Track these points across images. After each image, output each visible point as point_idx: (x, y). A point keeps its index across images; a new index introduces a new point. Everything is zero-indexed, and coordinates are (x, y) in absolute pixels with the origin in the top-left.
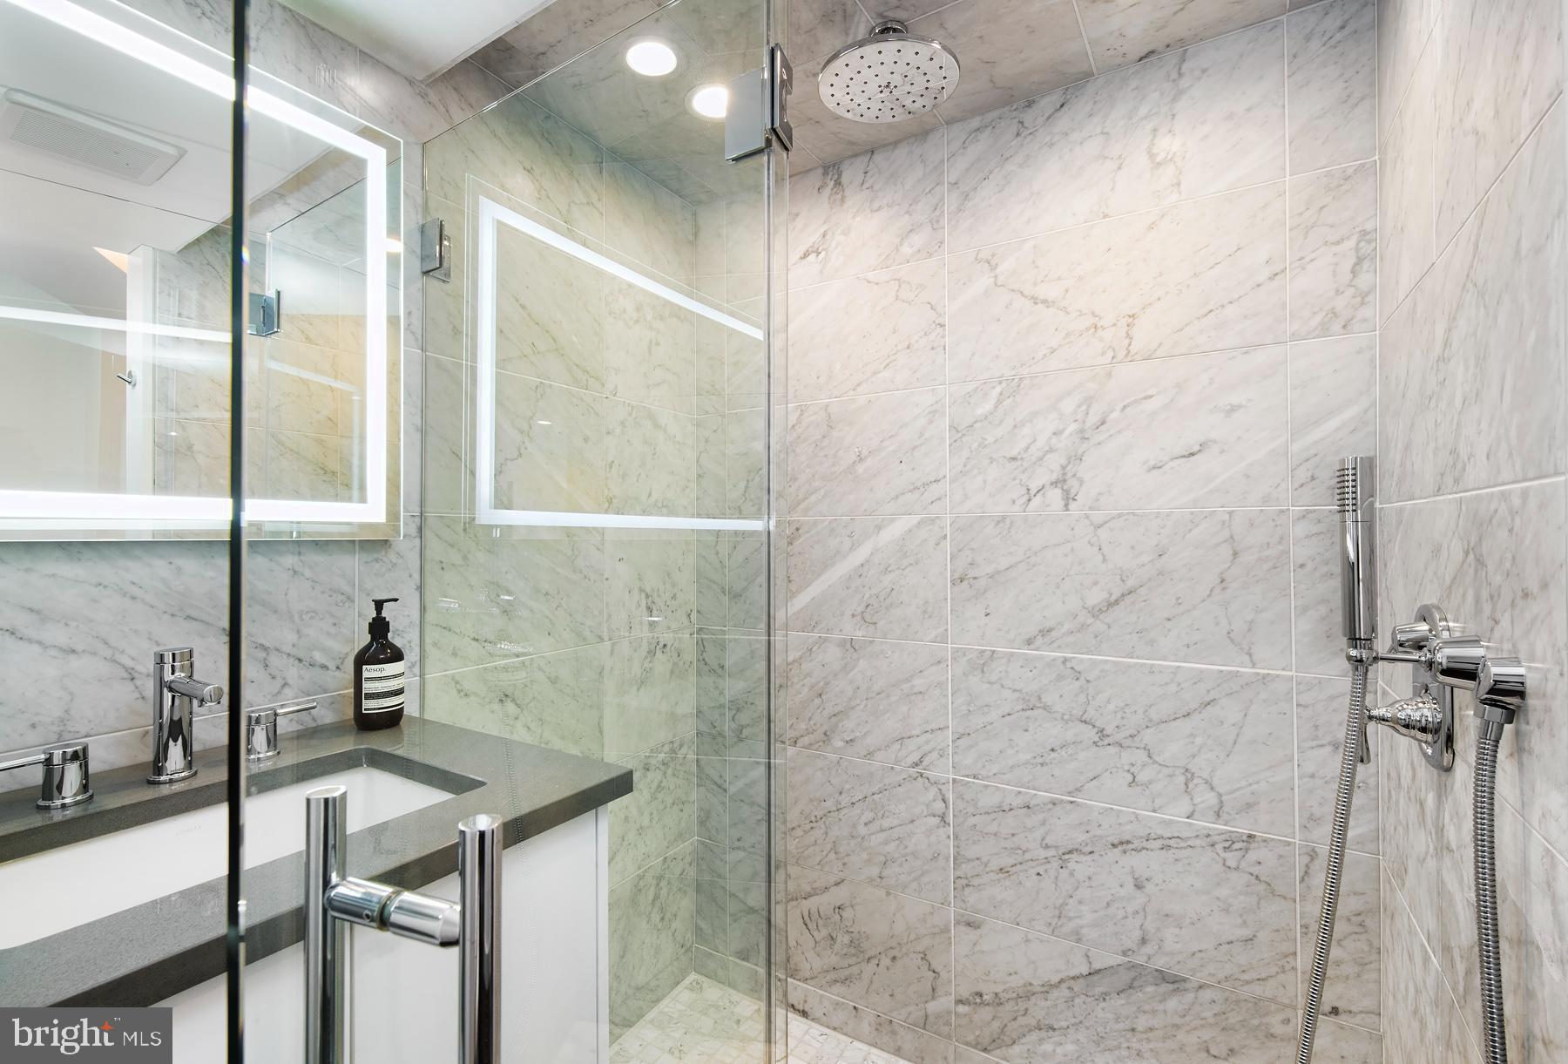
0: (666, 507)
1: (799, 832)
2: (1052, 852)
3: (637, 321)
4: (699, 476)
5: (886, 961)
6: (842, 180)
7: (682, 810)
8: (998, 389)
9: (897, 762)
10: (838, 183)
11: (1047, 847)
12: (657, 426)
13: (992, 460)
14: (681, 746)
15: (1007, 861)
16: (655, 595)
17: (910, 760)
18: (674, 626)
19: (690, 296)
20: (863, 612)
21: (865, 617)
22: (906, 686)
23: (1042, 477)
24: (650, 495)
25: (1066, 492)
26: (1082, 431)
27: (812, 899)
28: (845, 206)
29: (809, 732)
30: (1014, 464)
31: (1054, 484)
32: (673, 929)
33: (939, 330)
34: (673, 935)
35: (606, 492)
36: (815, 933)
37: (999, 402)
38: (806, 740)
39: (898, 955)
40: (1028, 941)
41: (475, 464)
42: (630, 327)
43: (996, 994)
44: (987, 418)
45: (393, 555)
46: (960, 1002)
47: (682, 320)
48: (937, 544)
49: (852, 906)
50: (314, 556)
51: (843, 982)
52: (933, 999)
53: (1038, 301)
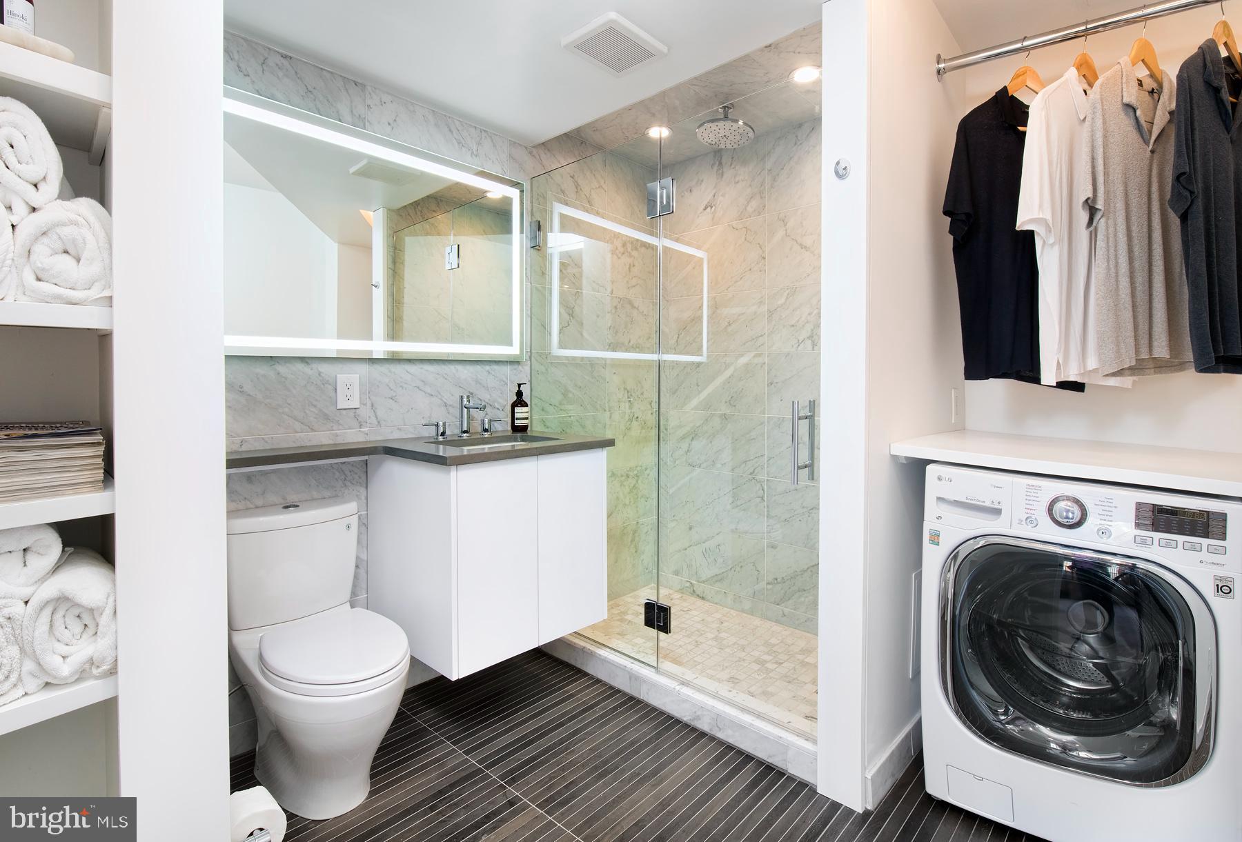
0: (639, 348)
1: (702, 510)
2: (805, 510)
5: (738, 569)
8: (787, 292)
9: (744, 473)
10: (720, 164)
11: (803, 507)
12: (633, 307)
13: (784, 326)
14: (646, 469)
15: (787, 516)
17: (749, 471)
18: (642, 408)
19: (651, 234)
20: (730, 401)
21: (731, 403)
22: (748, 436)
23: (804, 334)
24: (630, 342)
25: (813, 342)
27: (707, 543)
28: (724, 178)
29: (706, 461)
30: (793, 328)
31: (808, 338)
32: (642, 558)
33: (763, 261)
35: (607, 341)
36: (709, 559)
38: (704, 465)
39: (743, 565)
40: (795, 552)
41: (551, 330)
42: (619, 258)
43: (783, 578)
44: (782, 305)
45: (520, 367)
46: (768, 584)
47: (647, 248)
48: (762, 366)
49: (724, 544)
50: (495, 367)
51: (720, 581)
52: (758, 583)
53: (803, 247)
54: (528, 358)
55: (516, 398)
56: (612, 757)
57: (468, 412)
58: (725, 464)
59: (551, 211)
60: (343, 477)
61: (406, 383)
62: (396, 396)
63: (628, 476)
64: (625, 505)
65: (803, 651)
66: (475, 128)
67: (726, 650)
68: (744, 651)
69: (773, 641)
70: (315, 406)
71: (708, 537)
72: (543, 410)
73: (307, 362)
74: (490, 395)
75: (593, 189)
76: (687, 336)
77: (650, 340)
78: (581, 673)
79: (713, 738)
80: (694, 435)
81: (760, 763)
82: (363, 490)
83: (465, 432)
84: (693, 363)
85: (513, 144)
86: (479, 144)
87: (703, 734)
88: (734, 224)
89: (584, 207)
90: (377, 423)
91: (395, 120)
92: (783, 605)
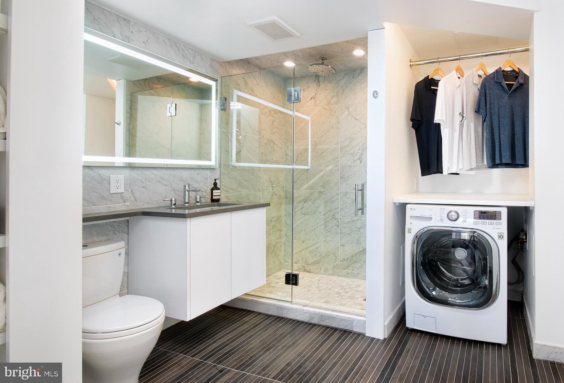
0: (277, 162)
1: (309, 233)
3: (269, 115)
4: (286, 155)
5: (326, 257)
6: (320, 80)
7: (281, 232)
8: (349, 140)
9: (329, 216)
10: (318, 81)
11: (356, 228)
12: (274, 144)
13: (348, 154)
15: (349, 232)
16: (274, 182)
17: (332, 215)
18: (279, 190)
19: (284, 107)
20: (323, 185)
21: (323, 186)
22: (331, 200)
23: (357, 158)
24: (272, 160)
25: (360, 161)
26: (363, 149)
27: (312, 247)
28: (320, 87)
29: (311, 212)
30: (352, 155)
31: (358, 159)
32: (278, 258)
33: (338, 124)
34: (278, 259)
35: (261, 159)
36: (312, 255)
37: (349, 143)
38: (310, 213)
39: (329, 255)
40: (353, 247)
41: (232, 153)
42: (267, 117)
43: (347, 258)
44: (347, 146)
45: (215, 171)
46: (340, 261)
47: (282, 114)
48: (338, 171)
49: (320, 247)
50: (201, 171)
51: (318, 263)
52: (336, 262)
53: (356, 119)
54: (219, 167)
55: (213, 186)
56: (271, 342)
57: (189, 194)
58: (320, 212)
59: (232, 94)
60: (114, 229)
61: (152, 180)
62: (145, 186)
63: (271, 221)
64: (270, 234)
65: (357, 286)
66: (192, 50)
67: (322, 291)
68: (330, 290)
69: (343, 284)
70: (96, 192)
71: (312, 245)
72: (227, 191)
73: (92, 169)
74: (199, 185)
75: (254, 85)
76: (301, 158)
77: (282, 159)
78: (250, 312)
79: (319, 325)
80: (305, 200)
81: (341, 330)
82: (126, 236)
83: (187, 203)
84: (305, 169)
85: (212, 60)
86: (194, 58)
87: (315, 325)
88: (325, 107)
89: (249, 93)
90: (135, 200)
91: (147, 41)
92: (347, 269)
